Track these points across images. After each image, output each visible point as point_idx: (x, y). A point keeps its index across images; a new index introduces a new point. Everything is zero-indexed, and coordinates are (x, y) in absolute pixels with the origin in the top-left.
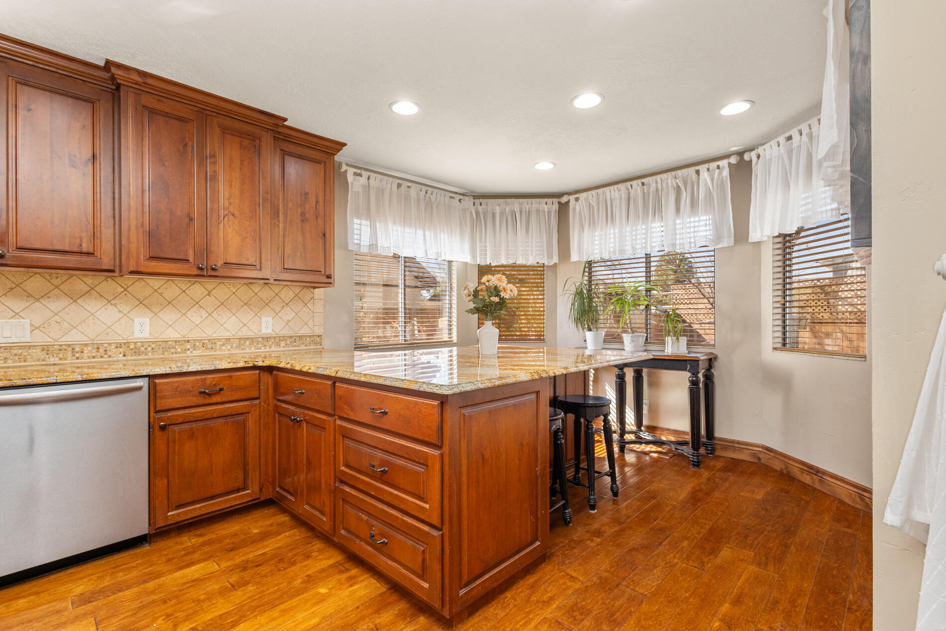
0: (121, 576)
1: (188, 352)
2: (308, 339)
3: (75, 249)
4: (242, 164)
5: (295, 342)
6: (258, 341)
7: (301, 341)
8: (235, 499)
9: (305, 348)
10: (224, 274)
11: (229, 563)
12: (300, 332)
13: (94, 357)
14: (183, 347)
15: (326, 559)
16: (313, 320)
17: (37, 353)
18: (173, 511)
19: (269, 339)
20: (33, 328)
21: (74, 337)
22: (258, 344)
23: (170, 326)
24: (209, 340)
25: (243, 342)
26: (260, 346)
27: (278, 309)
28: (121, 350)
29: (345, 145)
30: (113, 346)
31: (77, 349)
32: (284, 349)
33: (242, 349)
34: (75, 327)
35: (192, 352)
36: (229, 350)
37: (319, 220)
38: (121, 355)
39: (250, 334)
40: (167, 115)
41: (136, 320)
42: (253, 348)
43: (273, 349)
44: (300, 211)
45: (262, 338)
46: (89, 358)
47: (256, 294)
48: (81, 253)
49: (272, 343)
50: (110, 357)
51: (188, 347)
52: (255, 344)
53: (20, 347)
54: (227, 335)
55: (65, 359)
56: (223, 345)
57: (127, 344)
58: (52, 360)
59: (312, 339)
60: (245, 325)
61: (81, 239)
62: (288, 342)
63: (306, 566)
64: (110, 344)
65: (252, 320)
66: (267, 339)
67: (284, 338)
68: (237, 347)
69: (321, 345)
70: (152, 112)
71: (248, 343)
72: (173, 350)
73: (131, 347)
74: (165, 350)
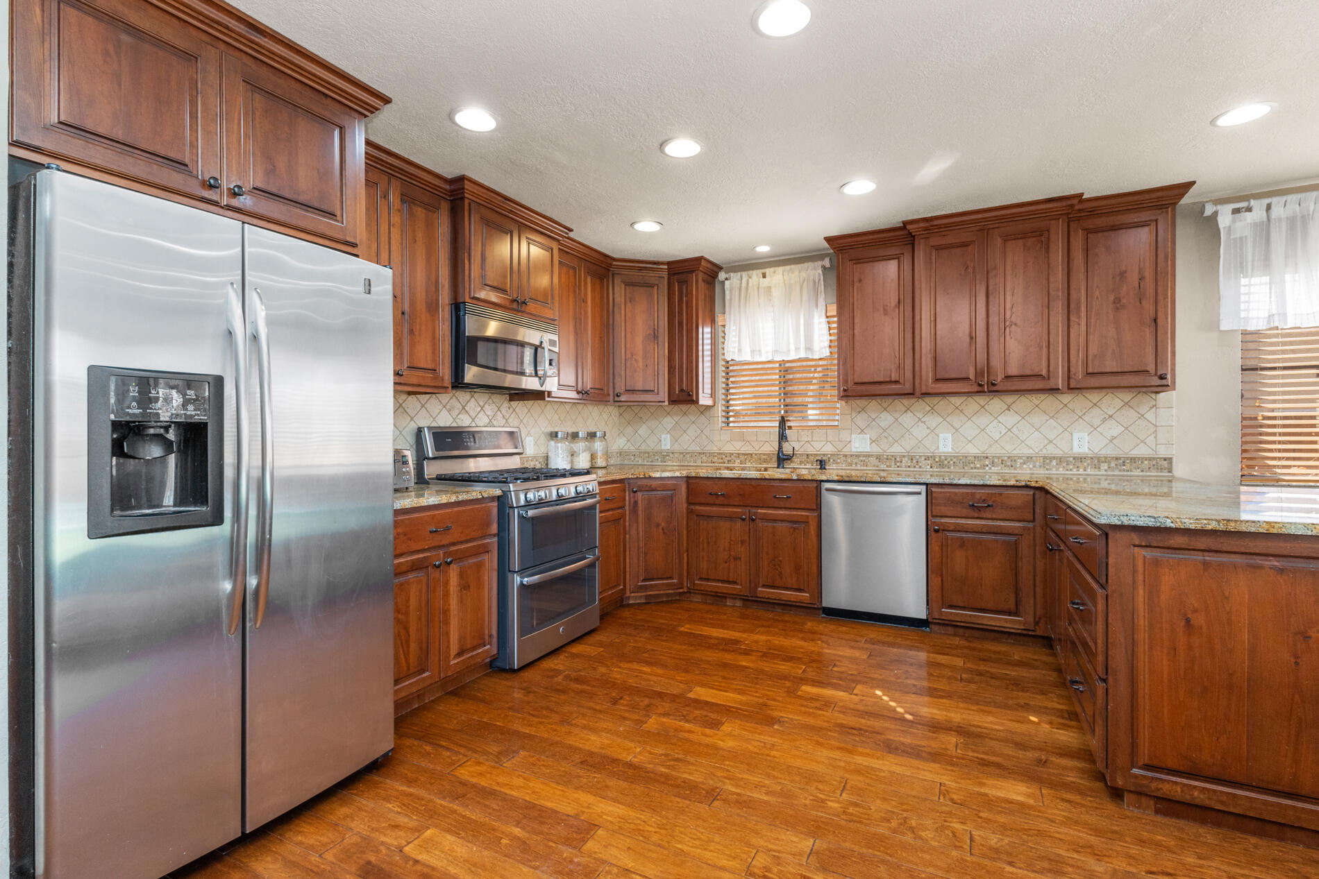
0: (899, 640)
1: (987, 468)
2: (1146, 462)
3: (888, 379)
4: (1025, 267)
5: (1124, 465)
6: (1067, 461)
7: (1134, 464)
8: (1006, 620)
9: (1141, 474)
10: (1005, 388)
11: (972, 667)
12: (1133, 452)
13: (909, 467)
14: (982, 463)
15: (1058, 703)
16: (1155, 437)
17: (873, 460)
18: (946, 608)
19: (1083, 460)
20: (872, 441)
21: (897, 449)
22: (1067, 464)
23: (970, 441)
24: (1009, 458)
25: (1048, 461)
26: (1071, 467)
27: (1097, 422)
28: (929, 462)
29: (1193, 183)
30: (923, 458)
31: (898, 459)
32: (1105, 473)
33: (1047, 469)
34: (897, 441)
35: (990, 468)
36: (1031, 469)
37: (1144, 302)
38: (929, 467)
39: (1057, 452)
40: (951, 246)
41: (941, 435)
42: (1061, 469)
43: (1089, 471)
44: (1112, 298)
45: (1074, 458)
46: (906, 467)
47: (1066, 405)
48: (891, 382)
49: (1088, 465)
50: (920, 467)
51: (987, 463)
52: (1065, 464)
53: (864, 456)
54: (1029, 452)
55: (890, 466)
56: (1024, 464)
57: (933, 457)
58: (883, 467)
59: (1154, 462)
60: (1051, 442)
61: (891, 371)
62: (1113, 465)
63: (1033, 698)
64: (920, 456)
65: (1060, 436)
66: (1080, 459)
67: (1107, 460)
68: (1040, 466)
69: (1170, 472)
70: (939, 248)
71: (1054, 463)
72: (972, 465)
73: (937, 460)
74: (965, 465)
